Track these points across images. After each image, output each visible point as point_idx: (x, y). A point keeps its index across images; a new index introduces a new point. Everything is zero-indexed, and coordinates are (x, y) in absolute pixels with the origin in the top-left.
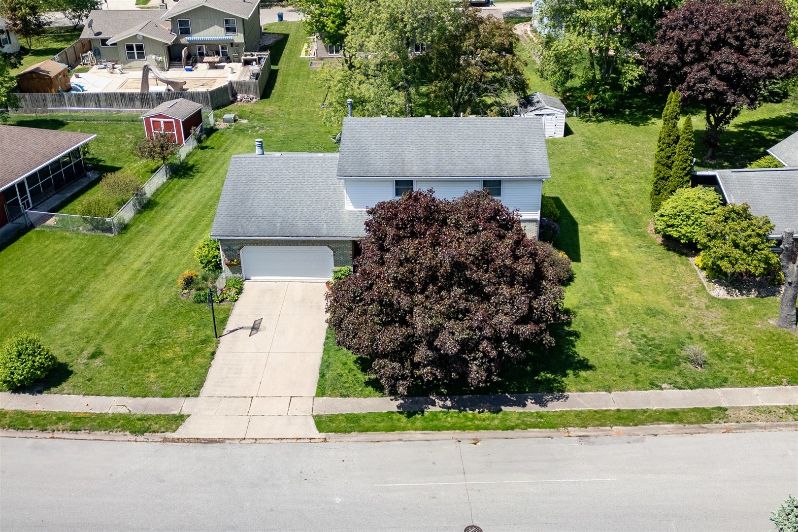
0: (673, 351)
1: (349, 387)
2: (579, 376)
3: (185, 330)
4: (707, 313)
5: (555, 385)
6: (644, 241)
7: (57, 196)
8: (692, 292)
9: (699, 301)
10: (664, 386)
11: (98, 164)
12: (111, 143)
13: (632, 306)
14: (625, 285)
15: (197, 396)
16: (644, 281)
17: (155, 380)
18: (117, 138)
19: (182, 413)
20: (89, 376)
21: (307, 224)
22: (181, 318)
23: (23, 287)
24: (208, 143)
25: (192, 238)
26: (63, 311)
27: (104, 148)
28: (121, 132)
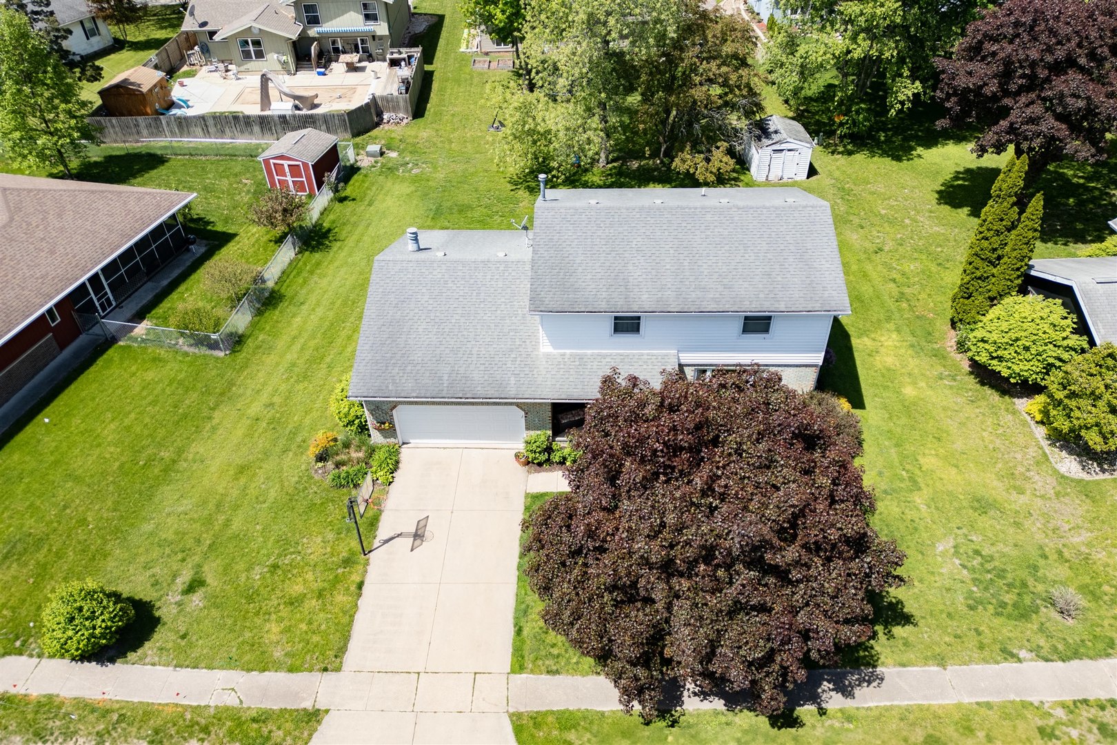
0: (1024, 584)
1: (558, 656)
2: (893, 637)
3: (319, 539)
4: (1059, 505)
5: (862, 653)
6: (944, 366)
7: (150, 284)
8: (1030, 465)
9: (1043, 483)
10: (1023, 654)
11: (205, 229)
12: (223, 193)
13: (950, 493)
14: (933, 452)
15: (338, 669)
16: (959, 445)
17: (278, 638)
18: (231, 184)
19: (317, 707)
20: (183, 630)
21: (486, 378)
22: (313, 514)
23: (97, 451)
24: (349, 191)
25: (328, 360)
26: (150, 498)
27: (213, 201)
28: (236, 175)
